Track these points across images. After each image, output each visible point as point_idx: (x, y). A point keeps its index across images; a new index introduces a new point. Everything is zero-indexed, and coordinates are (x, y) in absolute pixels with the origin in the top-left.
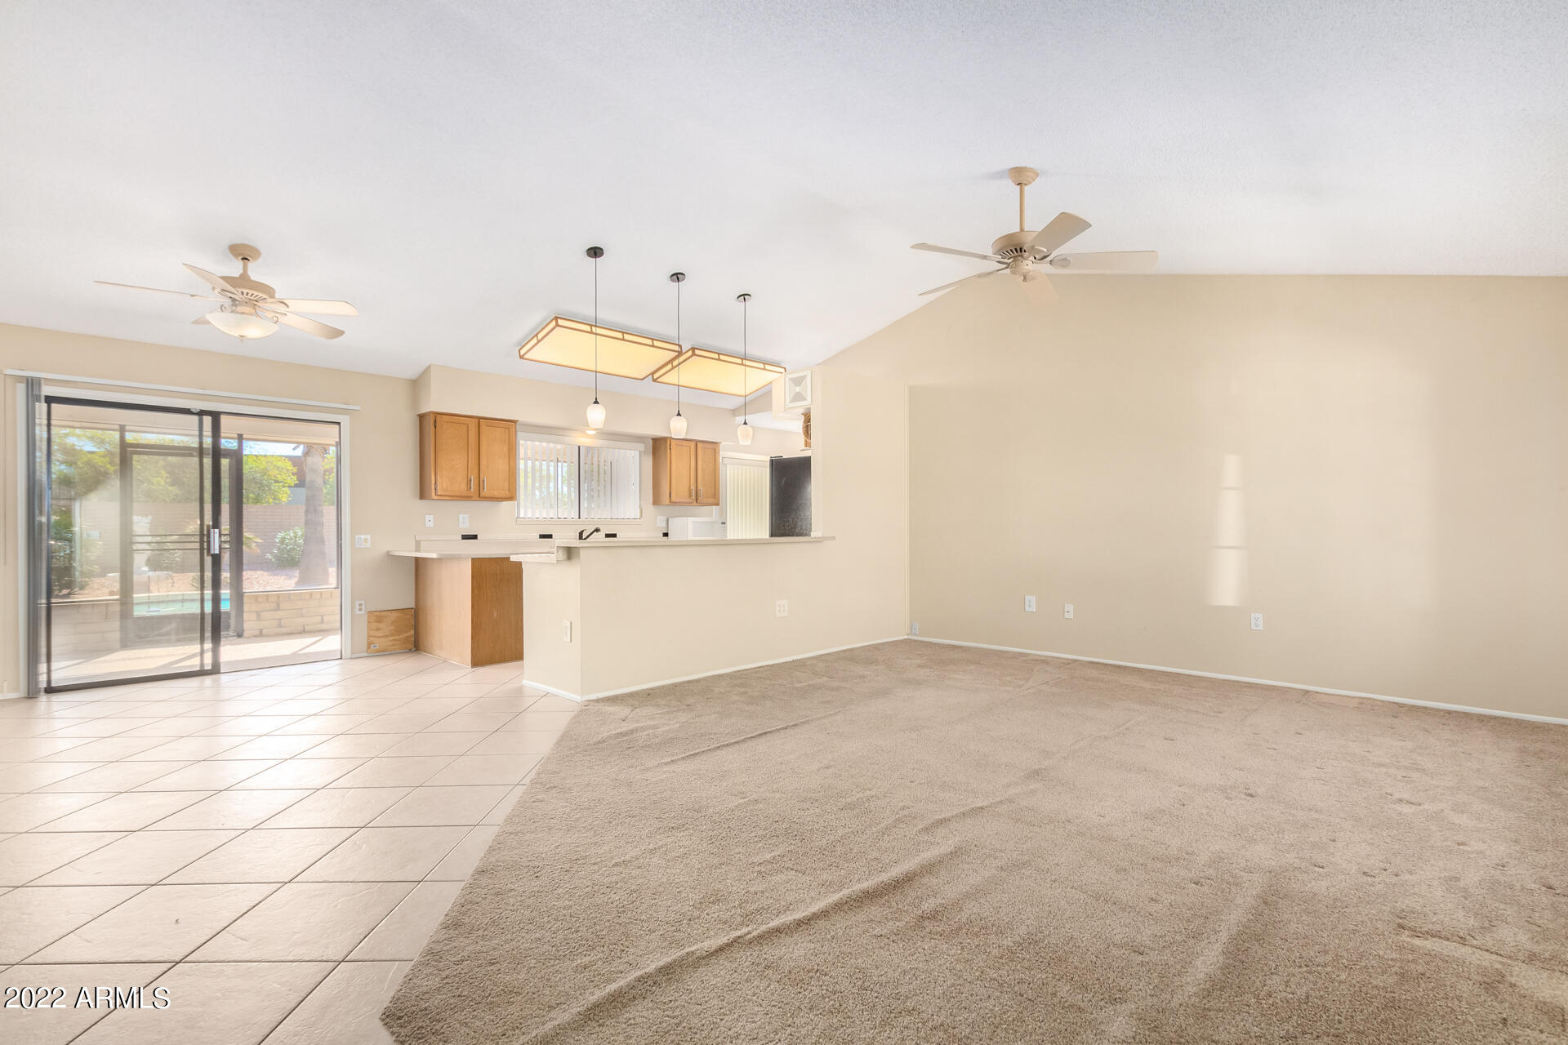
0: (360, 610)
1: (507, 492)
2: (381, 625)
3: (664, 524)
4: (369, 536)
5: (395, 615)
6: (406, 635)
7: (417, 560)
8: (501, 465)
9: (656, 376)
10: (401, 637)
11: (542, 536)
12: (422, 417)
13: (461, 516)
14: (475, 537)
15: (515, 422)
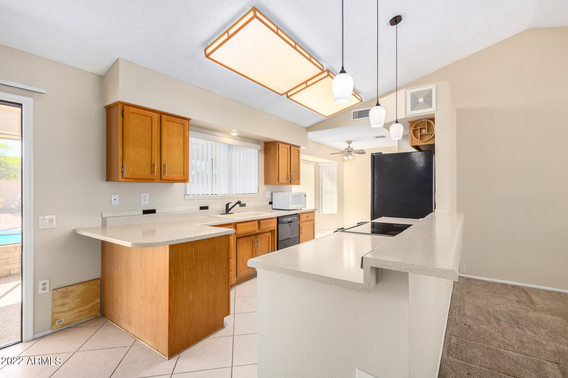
0: (44, 289)
1: (182, 175)
2: (66, 301)
3: (270, 197)
4: (54, 217)
5: (81, 287)
6: (92, 304)
7: (103, 243)
8: (177, 154)
9: (289, 94)
10: (87, 306)
11: (202, 208)
12: (109, 109)
13: (143, 195)
14: (153, 211)
15: (188, 120)
